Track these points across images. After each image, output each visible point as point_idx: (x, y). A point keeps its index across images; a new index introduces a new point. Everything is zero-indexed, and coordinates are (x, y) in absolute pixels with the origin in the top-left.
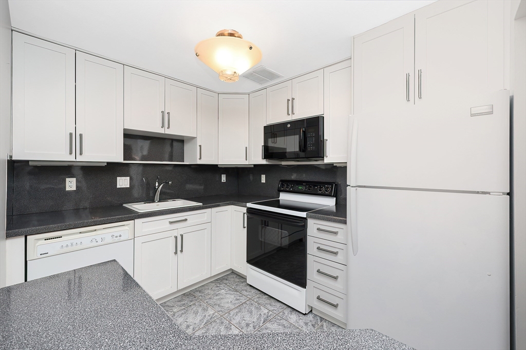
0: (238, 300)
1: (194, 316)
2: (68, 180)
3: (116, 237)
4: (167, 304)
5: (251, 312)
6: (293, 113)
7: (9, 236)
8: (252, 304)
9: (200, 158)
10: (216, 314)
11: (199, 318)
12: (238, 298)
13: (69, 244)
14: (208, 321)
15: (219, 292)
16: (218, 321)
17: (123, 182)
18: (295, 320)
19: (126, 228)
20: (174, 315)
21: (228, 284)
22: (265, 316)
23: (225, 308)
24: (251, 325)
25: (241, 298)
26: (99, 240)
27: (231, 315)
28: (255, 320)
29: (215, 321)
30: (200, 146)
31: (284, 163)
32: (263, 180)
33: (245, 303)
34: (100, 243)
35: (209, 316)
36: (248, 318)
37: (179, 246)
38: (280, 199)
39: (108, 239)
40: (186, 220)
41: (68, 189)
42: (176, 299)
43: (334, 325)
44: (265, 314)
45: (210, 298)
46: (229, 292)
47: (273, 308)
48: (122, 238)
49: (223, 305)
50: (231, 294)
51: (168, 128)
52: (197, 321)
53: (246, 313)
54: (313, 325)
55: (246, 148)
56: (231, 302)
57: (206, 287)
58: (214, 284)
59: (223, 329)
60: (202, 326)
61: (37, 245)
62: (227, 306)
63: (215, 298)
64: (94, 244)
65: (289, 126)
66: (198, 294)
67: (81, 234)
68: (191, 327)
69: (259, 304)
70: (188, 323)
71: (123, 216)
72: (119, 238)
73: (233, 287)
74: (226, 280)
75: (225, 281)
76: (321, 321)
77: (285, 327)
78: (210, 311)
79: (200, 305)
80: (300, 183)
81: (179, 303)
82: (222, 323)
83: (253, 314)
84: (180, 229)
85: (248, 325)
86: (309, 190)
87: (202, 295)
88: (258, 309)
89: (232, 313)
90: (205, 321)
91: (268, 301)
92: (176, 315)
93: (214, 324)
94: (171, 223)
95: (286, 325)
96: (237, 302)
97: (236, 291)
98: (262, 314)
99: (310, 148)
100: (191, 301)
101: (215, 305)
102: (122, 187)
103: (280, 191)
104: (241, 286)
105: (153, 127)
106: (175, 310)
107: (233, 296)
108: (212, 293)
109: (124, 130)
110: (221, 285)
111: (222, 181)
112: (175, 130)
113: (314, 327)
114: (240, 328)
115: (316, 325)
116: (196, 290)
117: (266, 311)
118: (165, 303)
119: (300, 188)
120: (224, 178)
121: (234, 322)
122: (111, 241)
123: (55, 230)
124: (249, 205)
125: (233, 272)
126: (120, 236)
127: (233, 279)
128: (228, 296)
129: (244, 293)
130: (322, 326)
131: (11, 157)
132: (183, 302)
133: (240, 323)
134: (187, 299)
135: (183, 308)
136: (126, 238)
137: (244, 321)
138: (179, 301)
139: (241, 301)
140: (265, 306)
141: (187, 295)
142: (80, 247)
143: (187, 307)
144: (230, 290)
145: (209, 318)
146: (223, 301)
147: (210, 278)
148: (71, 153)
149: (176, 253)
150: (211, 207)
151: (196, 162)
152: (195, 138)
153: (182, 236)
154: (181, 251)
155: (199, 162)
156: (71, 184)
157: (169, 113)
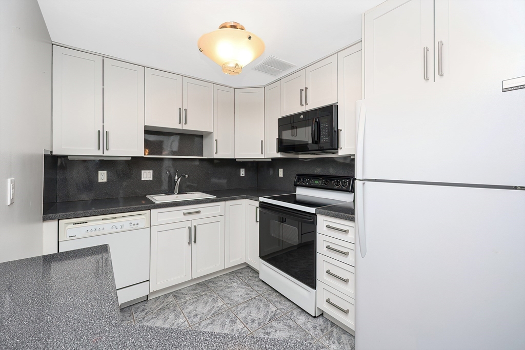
0: (248, 294)
1: (203, 306)
2: (100, 172)
3: (134, 225)
4: (182, 291)
5: (259, 308)
6: (306, 104)
7: (45, 219)
8: (261, 300)
9: (216, 153)
10: (225, 306)
11: (208, 308)
12: (249, 292)
13: (94, 229)
14: (215, 312)
15: (231, 285)
16: (225, 313)
17: (147, 175)
18: (303, 322)
19: (143, 217)
20: (186, 303)
21: (241, 278)
22: (272, 314)
23: (234, 301)
24: (256, 322)
25: (252, 293)
26: (119, 227)
27: (239, 309)
28: (261, 317)
29: (222, 313)
30: (216, 140)
31: (300, 156)
32: (281, 175)
33: (255, 298)
34: (119, 229)
35: (217, 307)
36: (254, 314)
37: (192, 236)
38: (296, 193)
39: (127, 227)
40: (200, 212)
41: (100, 180)
42: (191, 288)
43: (345, 332)
44: (272, 312)
45: (222, 290)
46: (240, 286)
47: (282, 307)
48: (139, 226)
49: (232, 298)
50: (242, 288)
51: (185, 124)
52: (205, 311)
53: (254, 308)
54: (321, 330)
55: (262, 141)
56: (241, 296)
57: (220, 279)
58: (228, 276)
59: (228, 322)
60: (209, 317)
61: (67, 228)
62: (236, 299)
63: (227, 290)
64: (114, 230)
65: (302, 117)
66: (211, 285)
67: (103, 221)
69: (268, 301)
70: (197, 312)
71: (140, 206)
72: (136, 226)
73: (246, 281)
74: (241, 273)
75: (239, 275)
76: (332, 326)
77: (291, 328)
78: (220, 303)
79: (211, 296)
80: (316, 177)
81: (193, 292)
82: (229, 316)
83: (261, 310)
84: (194, 220)
85: (253, 321)
86: (326, 184)
87: (215, 286)
88: (267, 306)
89: (240, 307)
90: (213, 312)
91: (278, 299)
92: (188, 303)
93: (220, 316)
94: (185, 214)
95: (292, 326)
96: (247, 296)
97: (248, 285)
98: (270, 311)
99: (324, 139)
100: (204, 291)
101: (225, 297)
102: (146, 179)
103: (296, 185)
104: (254, 282)
105: (171, 123)
106: (188, 298)
107: (243, 290)
108: (225, 285)
109: (145, 126)
110: (234, 278)
111: (241, 175)
112: (192, 125)
113: (323, 332)
114: (245, 323)
115: (325, 331)
116: (210, 281)
117: (274, 309)
118: (180, 290)
119: (316, 182)
120: (242, 172)
121: (240, 316)
122: (129, 229)
123: (82, 216)
124: (262, 199)
125: (248, 267)
126: (137, 224)
127: (247, 273)
128: (239, 289)
129: (256, 288)
130: (332, 332)
131: (52, 152)
132: (196, 291)
133: (245, 318)
134: (201, 289)
135: (195, 296)
136: (143, 226)
137: (250, 317)
138: (193, 290)
139: (251, 296)
140: (274, 303)
141: (201, 285)
142: (102, 232)
143: (199, 297)
144: (242, 284)
145: (217, 309)
146: (233, 294)
147: (224, 270)
148: (99, 149)
149: (189, 244)
150: (225, 200)
151: (212, 156)
152: (211, 133)
153: (195, 226)
154: (195, 242)
155: (215, 156)
156: (102, 176)
157: (186, 109)
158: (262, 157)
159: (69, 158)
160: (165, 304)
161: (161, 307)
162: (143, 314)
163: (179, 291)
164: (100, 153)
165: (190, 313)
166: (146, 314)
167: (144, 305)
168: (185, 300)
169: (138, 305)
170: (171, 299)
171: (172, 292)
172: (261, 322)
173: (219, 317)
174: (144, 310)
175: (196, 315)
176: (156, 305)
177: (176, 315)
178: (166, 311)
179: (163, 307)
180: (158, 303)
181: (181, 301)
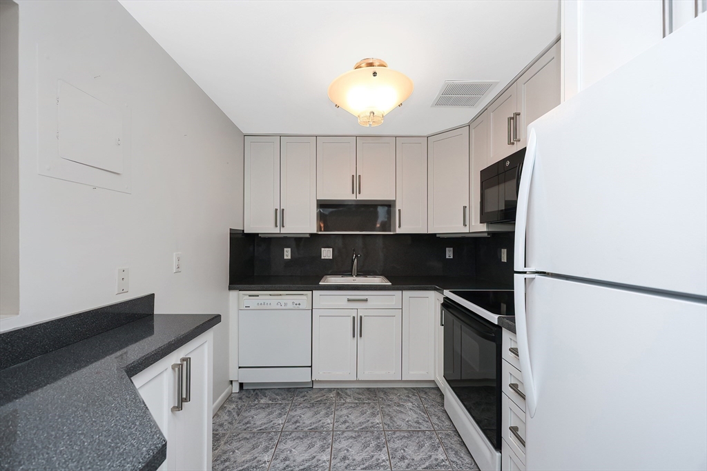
0: (418, 423)
1: (358, 415)
2: (285, 249)
3: (296, 304)
4: (348, 391)
5: (421, 446)
6: (518, 141)
7: (230, 289)
8: (431, 438)
9: (400, 226)
10: (381, 425)
11: (361, 419)
12: (421, 421)
13: (263, 303)
14: (366, 427)
15: (404, 403)
16: (376, 433)
17: (327, 253)
20: (344, 404)
21: (423, 399)
22: (434, 462)
23: (395, 425)
24: (406, 461)
25: (424, 423)
26: (283, 305)
27: (395, 436)
28: (417, 458)
29: (373, 432)
30: (399, 210)
32: (504, 259)
33: (424, 431)
34: (283, 307)
35: (372, 423)
36: (410, 451)
39: (290, 306)
40: (366, 300)
41: (285, 257)
42: (358, 390)
44: (436, 460)
45: (389, 405)
46: (416, 409)
47: (455, 459)
48: (301, 307)
49: (395, 419)
50: (416, 413)
51: (359, 194)
52: (356, 422)
53: (415, 444)
55: (465, 208)
56: (408, 421)
57: (396, 392)
58: (407, 392)
59: (373, 445)
60: (357, 429)
61: (244, 299)
62: (399, 422)
63: (395, 408)
64: (279, 307)
65: (508, 163)
66: (381, 395)
67: (271, 296)
68: (347, 424)
69: (441, 443)
70: (348, 419)
72: (298, 306)
73: (426, 406)
74: (426, 393)
75: (422, 395)
78: (377, 420)
79: (373, 408)
81: (357, 395)
82: (378, 438)
83: (422, 450)
84: (360, 309)
85: (403, 458)
87: (384, 398)
88: (434, 448)
89: (398, 434)
90: (364, 426)
91: (457, 447)
92: (345, 405)
93: (369, 434)
94: (349, 300)
96: (415, 425)
97: (426, 412)
98: (433, 457)
100: (369, 399)
101: (388, 415)
102: (326, 258)
104: (436, 410)
106: (348, 400)
107: (415, 416)
108: (397, 401)
109: (317, 200)
110: (413, 397)
111: (447, 257)
112: (369, 193)
114: (392, 456)
116: (383, 390)
117: (441, 457)
118: (346, 389)
120: (449, 254)
121: (391, 445)
122: (292, 308)
123: (254, 289)
124: (447, 293)
125: (438, 389)
126: (299, 304)
127: (433, 396)
128: (411, 413)
129: (434, 420)
131: (243, 231)
132: (361, 397)
133: (396, 450)
134: (367, 395)
135: (357, 401)
136: (304, 307)
137: (402, 451)
138: (359, 394)
139: (421, 426)
140: (446, 449)
141: (371, 391)
142: (269, 307)
143: (360, 403)
144: (419, 407)
145: (370, 425)
146: (400, 415)
147: (401, 381)
148: (276, 226)
149: (354, 336)
150: (402, 289)
151: (395, 231)
152: (395, 201)
153: (361, 317)
154: (361, 336)
155: (398, 231)
156: (287, 253)
157: (360, 176)
158: (466, 230)
159: (260, 235)
160: (325, 397)
161: (319, 399)
162: (302, 399)
163: (344, 390)
164: (277, 231)
165: (341, 417)
166: (304, 401)
167: (307, 392)
168: (344, 401)
169: (303, 390)
170: (332, 395)
171: (338, 389)
172: (413, 464)
173: (367, 435)
174: (304, 396)
175: (345, 422)
176: (316, 396)
177: (327, 413)
178: (322, 405)
179: (321, 400)
180: (319, 395)
181: (340, 400)
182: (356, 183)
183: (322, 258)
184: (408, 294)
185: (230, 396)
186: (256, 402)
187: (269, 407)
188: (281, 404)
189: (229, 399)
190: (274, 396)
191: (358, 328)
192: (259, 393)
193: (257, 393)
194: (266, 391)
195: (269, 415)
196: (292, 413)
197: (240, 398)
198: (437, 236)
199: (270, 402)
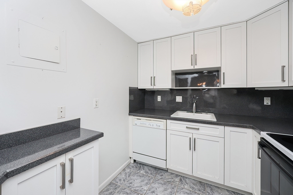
2: (158, 96)
3: (158, 126)
4: (187, 180)
7: (129, 115)
9: (224, 84)
13: (143, 123)
17: (179, 99)
19: (162, 123)
26: (152, 125)
30: (224, 73)
34: (152, 127)
39: (155, 126)
40: (198, 129)
41: (158, 100)
42: (193, 181)
48: (160, 128)
51: (196, 65)
64: (150, 126)
66: (208, 190)
71: (161, 116)
72: (159, 127)
81: (192, 185)
84: (195, 134)
92: (184, 190)
94: (187, 127)
100: (199, 190)
105: (187, 66)
106: (186, 187)
109: (172, 71)
111: (266, 104)
116: (210, 187)
118: (187, 178)
122: (156, 127)
123: (139, 116)
131: (138, 88)
132: (194, 187)
134: (199, 187)
135: (191, 189)
136: (162, 128)
138: (194, 184)
141: (202, 185)
142: (145, 125)
143: (193, 192)
147: (224, 185)
148: (152, 85)
149: (190, 149)
150: (225, 125)
151: (221, 86)
152: (220, 68)
153: (195, 139)
154: (195, 150)
155: (223, 86)
156: (159, 99)
157: (196, 55)
158: (286, 84)
159: (146, 90)
160: (172, 180)
161: (169, 180)
162: (160, 177)
163: (185, 178)
164: (152, 87)
166: (161, 179)
167: (164, 173)
168: (183, 187)
169: (162, 171)
170: (177, 179)
171: (181, 176)
174: (162, 175)
176: (168, 177)
178: (170, 185)
179: (170, 181)
180: (170, 177)
181: (181, 185)
182: (194, 59)
183: (177, 101)
184: (228, 129)
185: (129, 164)
186: (139, 172)
187: (143, 176)
188: (149, 177)
189: (128, 166)
190: (147, 170)
191: (193, 145)
192: (142, 166)
193: (140, 166)
194: (145, 167)
195: (142, 182)
196: (153, 185)
197: (133, 167)
198: (256, 89)
199: (145, 174)
